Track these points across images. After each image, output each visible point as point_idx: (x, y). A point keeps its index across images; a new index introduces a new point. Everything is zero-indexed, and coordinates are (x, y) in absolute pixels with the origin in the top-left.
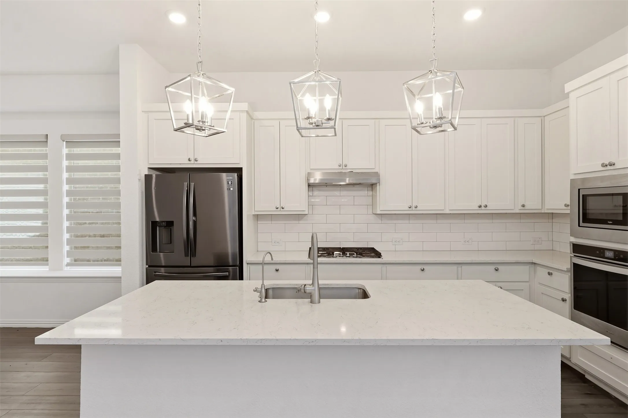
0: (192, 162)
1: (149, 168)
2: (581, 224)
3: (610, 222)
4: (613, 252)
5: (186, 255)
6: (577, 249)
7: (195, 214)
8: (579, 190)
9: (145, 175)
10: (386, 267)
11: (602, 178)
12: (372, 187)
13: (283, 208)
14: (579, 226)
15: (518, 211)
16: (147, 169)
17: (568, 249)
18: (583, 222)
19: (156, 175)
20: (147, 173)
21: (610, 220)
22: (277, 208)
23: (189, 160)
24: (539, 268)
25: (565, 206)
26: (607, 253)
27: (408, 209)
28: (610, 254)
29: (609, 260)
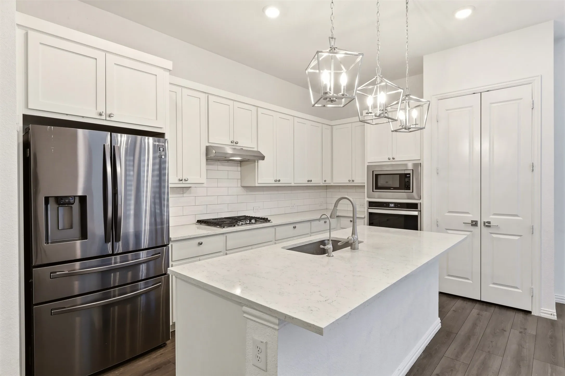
2: (374, 190)
3: (392, 189)
4: (394, 204)
5: (108, 240)
6: (372, 204)
8: (373, 171)
10: (275, 228)
11: (388, 166)
12: (240, 163)
13: (186, 180)
14: (373, 191)
15: (322, 185)
17: (366, 205)
18: (375, 189)
21: (392, 188)
24: (342, 219)
25: (349, 181)
26: (391, 205)
27: (274, 182)
28: (393, 205)
29: (391, 208)
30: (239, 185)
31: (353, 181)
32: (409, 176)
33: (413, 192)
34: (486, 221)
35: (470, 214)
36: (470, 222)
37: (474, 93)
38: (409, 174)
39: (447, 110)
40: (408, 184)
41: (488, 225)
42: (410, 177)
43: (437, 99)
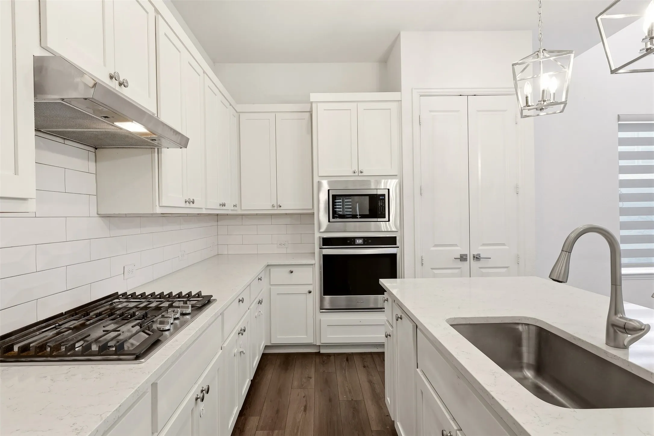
3: (359, 217)
4: (362, 239)
8: (329, 191)
14: (329, 221)
17: (318, 243)
21: (359, 215)
25: (273, 206)
26: (358, 241)
27: (183, 205)
28: (361, 241)
29: (360, 246)
30: (94, 212)
31: (280, 207)
32: (383, 197)
33: (389, 221)
34: (475, 253)
35: (457, 246)
36: (459, 257)
37: (461, 95)
38: (384, 195)
39: (431, 111)
40: (383, 209)
41: (477, 258)
42: (384, 199)
43: (419, 94)
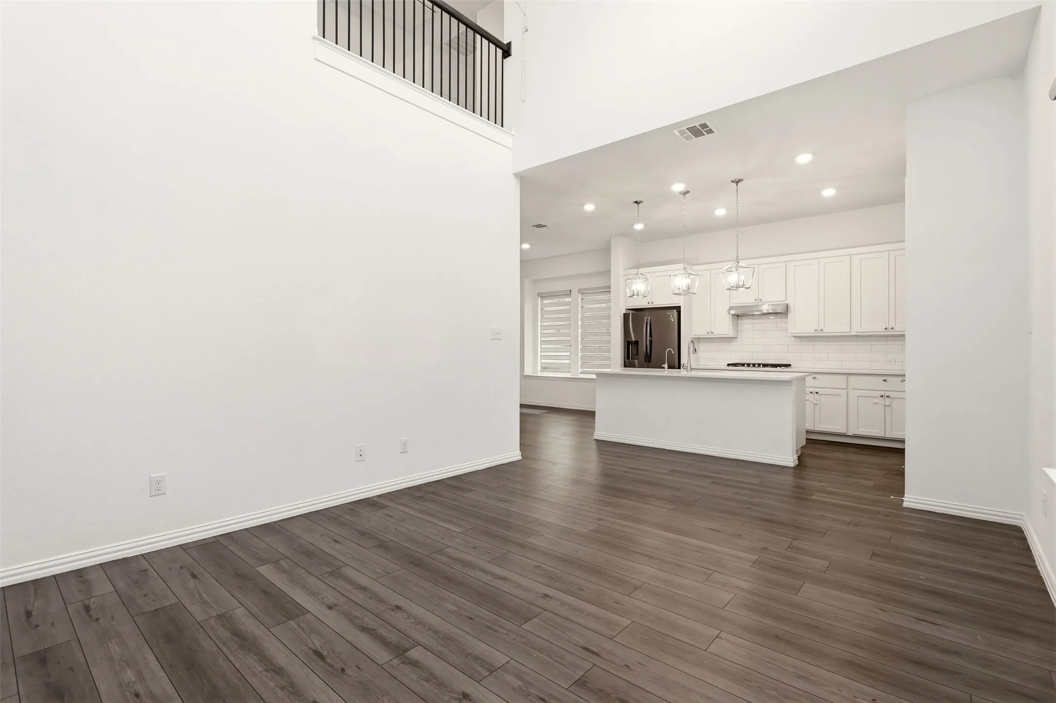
0: (651, 304)
1: (626, 309)
5: (646, 361)
7: (651, 336)
9: (624, 314)
13: (712, 333)
16: (625, 310)
19: (632, 313)
20: (625, 312)
22: (708, 333)
23: (649, 303)
